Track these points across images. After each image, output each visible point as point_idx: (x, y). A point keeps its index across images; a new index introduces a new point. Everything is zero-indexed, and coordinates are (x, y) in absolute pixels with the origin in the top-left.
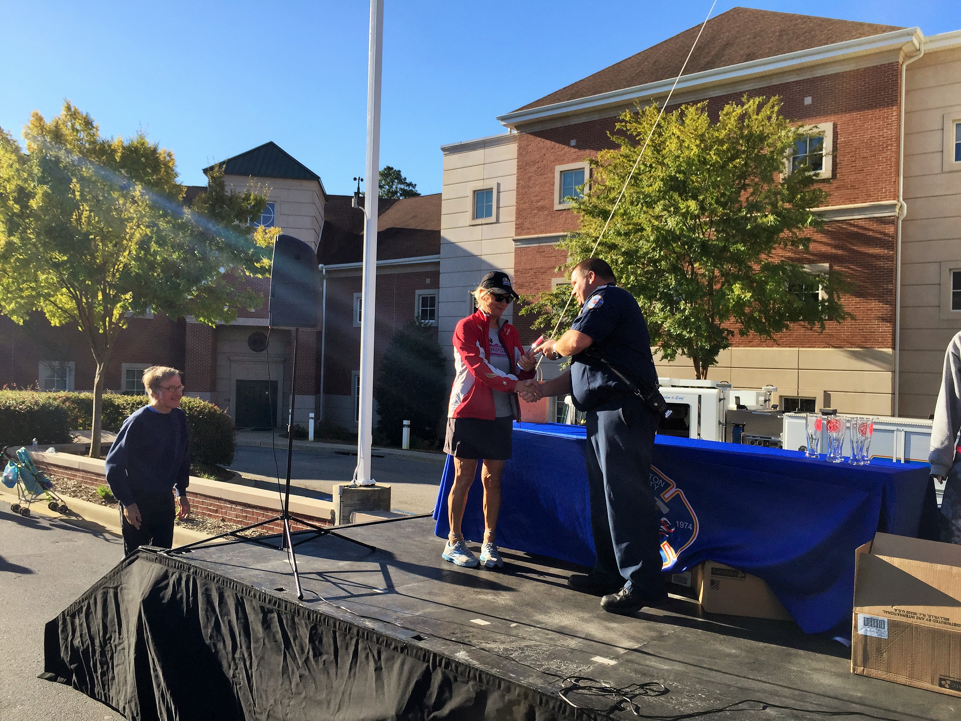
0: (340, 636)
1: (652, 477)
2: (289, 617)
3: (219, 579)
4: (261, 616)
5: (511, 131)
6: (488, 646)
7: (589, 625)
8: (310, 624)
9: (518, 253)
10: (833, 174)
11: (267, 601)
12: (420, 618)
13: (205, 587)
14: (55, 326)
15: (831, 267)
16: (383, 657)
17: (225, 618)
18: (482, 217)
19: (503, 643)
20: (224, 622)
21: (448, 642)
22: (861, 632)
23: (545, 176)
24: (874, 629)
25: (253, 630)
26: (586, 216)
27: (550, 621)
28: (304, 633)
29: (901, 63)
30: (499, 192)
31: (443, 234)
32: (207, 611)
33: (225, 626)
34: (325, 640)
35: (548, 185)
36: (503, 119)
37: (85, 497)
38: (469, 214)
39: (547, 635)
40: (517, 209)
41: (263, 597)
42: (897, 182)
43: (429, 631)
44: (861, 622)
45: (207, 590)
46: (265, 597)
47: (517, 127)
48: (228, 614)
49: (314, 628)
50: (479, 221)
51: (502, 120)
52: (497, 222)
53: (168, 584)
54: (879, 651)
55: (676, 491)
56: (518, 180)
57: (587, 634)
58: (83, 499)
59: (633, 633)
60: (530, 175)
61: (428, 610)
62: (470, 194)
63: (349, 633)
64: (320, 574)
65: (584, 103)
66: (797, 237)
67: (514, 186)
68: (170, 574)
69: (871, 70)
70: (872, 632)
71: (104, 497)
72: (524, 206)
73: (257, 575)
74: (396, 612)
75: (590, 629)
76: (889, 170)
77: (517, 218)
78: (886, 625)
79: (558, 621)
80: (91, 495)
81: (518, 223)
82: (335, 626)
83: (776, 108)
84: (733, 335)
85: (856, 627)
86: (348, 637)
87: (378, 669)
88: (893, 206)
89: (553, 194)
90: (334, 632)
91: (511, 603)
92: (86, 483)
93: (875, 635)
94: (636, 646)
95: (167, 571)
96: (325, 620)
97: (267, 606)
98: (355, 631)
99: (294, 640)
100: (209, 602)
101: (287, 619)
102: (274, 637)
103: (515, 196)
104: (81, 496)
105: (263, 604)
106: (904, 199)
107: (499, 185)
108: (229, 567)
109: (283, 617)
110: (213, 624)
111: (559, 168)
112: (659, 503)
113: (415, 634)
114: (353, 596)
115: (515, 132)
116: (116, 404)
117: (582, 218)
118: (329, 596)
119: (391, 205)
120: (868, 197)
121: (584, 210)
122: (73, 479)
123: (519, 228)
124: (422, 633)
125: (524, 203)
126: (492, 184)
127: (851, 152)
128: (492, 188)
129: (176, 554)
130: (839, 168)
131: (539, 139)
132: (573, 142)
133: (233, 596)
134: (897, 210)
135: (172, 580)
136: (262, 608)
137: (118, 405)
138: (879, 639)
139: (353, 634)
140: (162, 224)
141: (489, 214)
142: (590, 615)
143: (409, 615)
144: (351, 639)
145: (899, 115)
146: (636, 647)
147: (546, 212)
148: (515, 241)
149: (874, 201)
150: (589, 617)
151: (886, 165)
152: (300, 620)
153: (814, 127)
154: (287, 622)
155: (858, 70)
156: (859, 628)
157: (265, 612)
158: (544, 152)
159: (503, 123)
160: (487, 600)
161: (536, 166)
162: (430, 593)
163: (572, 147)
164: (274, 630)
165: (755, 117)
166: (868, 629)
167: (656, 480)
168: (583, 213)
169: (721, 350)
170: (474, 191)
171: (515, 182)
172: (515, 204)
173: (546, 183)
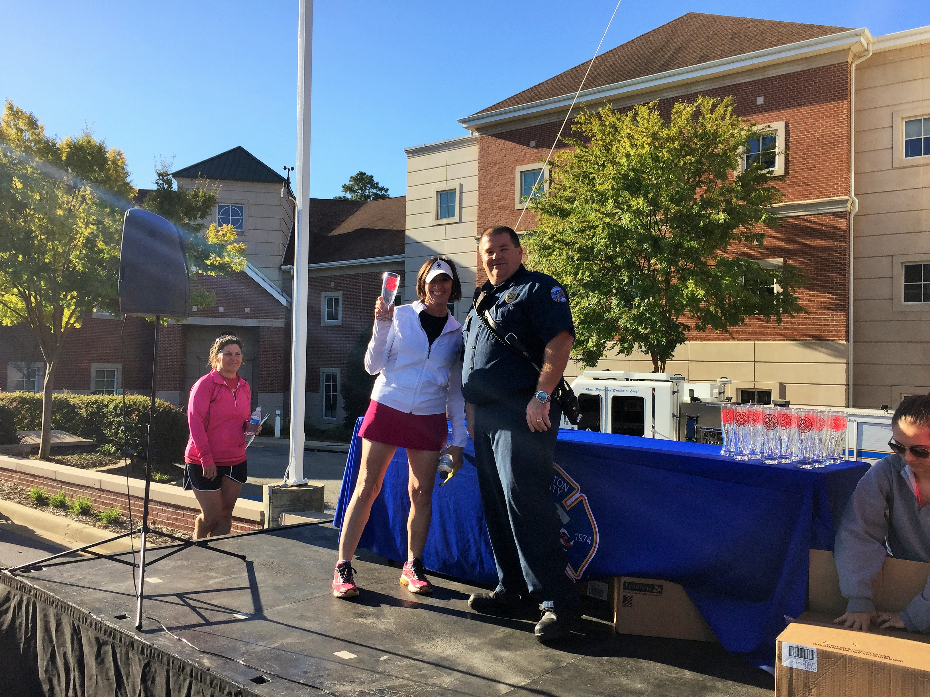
0: (173, 676)
1: (557, 480)
2: (124, 651)
3: (58, 603)
4: (95, 648)
5: (472, 134)
6: (342, 688)
7: (476, 654)
8: (144, 660)
10: (785, 171)
11: (103, 632)
12: (273, 651)
13: (44, 612)
14: (7, 326)
15: (785, 261)
17: (62, 649)
18: (445, 217)
19: (362, 683)
20: (59, 654)
21: (294, 685)
22: (786, 663)
23: (506, 176)
24: (801, 660)
25: (88, 665)
26: (543, 214)
27: (430, 650)
28: (137, 671)
29: (850, 62)
30: (461, 193)
31: (407, 233)
32: (44, 640)
33: (61, 659)
34: (158, 680)
35: (509, 185)
36: (464, 121)
37: (17, 500)
38: (433, 215)
39: (420, 670)
40: (479, 209)
41: (98, 627)
42: (848, 178)
43: (277, 669)
44: (785, 652)
45: (46, 616)
46: (101, 626)
47: (478, 130)
48: (64, 645)
49: (147, 665)
50: (442, 221)
51: (463, 123)
52: (460, 222)
53: (8, 608)
54: (807, 687)
55: (581, 496)
56: (480, 180)
57: (470, 667)
58: (15, 502)
59: (524, 664)
60: (490, 176)
61: (289, 640)
62: (434, 195)
63: (182, 673)
64: (180, 596)
65: (543, 105)
66: (751, 233)
67: (476, 187)
68: (13, 596)
69: (821, 70)
70: (799, 664)
71: (37, 499)
72: (484, 206)
73: (103, 598)
74: (247, 643)
75: (475, 660)
76: (839, 166)
77: (479, 218)
78: (815, 656)
79: (440, 651)
80: (25, 498)
81: (480, 222)
82: (168, 664)
83: (730, 108)
84: (689, 330)
85: (780, 658)
86: (181, 678)
88: (845, 202)
89: (513, 193)
90: (168, 672)
91: (392, 627)
92: (23, 484)
93: (802, 667)
94: (523, 682)
95: (9, 592)
96: (158, 655)
97: (103, 638)
98: (188, 670)
99: (127, 679)
100: (47, 629)
101: (121, 654)
102: (107, 674)
103: (477, 197)
104: (14, 499)
105: (99, 635)
106: (855, 195)
107: (461, 185)
108: (75, 588)
109: (118, 650)
110: (49, 657)
111: (519, 169)
112: (560, 511)
113: (256, 675)
114: (208, 623)
115: (476, 134)
116: (72, 403)
117: (539, 217)
118: (176, 625)
119: (360, 207)
120: (821, 193)
121: (541, 209)
122: (11, 481)
124: (266, 673)
125: (486, 203)
126: (454, 185)
127: (804, 150)
128: (455, 189)
129: (21, 573)
130: (792, 165)
131: (499, 141)
132: (533, 143)
133: (70, 624)
134: (849, 205)
135: (13, 603)
136: (97, 639)
137: (74, 404)
138: (807, 673)
139: (186, 674)
140: (107, 221)
141: (453, 215)
142: (481, 641)
143: (262, 648)
144: (185, 679)
145: (849, 114)
146: (523, 684)
147: (507, 212)
149: (827, 197)
150: (479, 644)
151: (837, 162)
152: (133, 654)
153: (766, 127)
154: (121, 658)
155: (809, 70)
156: (784, 659)
157: (100, 644)
158: (504, 153)
159: (464, 126)
160: (365, 625)
161: (497, 167)
162: (301, 618)
163: (532, 148)
164: (107, 666)
165: (709, 115)
166: (794, 660)
167: (560, 483)
168: (541, 212)
169: (678, 345)
170: (438, 192)
171: (477, 183)
172: (477, 204)
173: (506, 183)
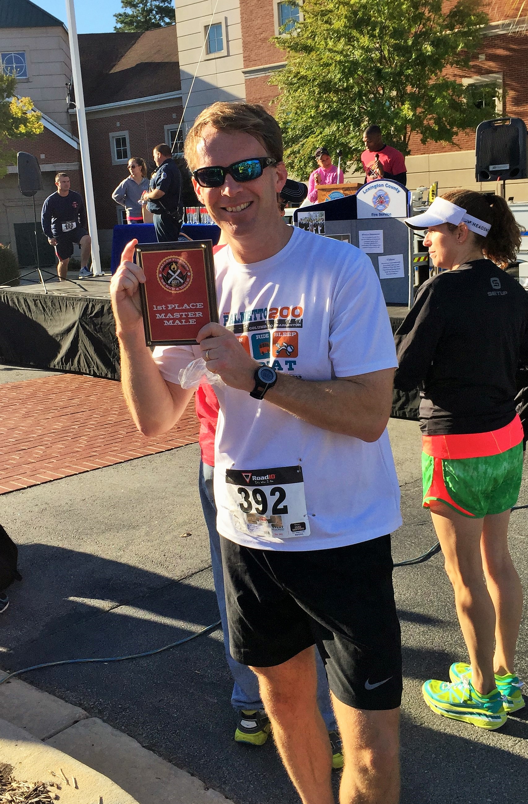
0: (61, 301)
9: (249, 84)
16: (74, 304)
18: (215, 51)
23: (265, 8)
28: (49, 304)
30: (227, 26)
31: (183, 67)
34: (56, 304)
35: (268, 17)
38: (203, 49)
40: (244, 42)
49: (52, 301)
50: (212, 56)
52: (228, 55)
56: (242, 14)
60: (251, 8)
62: (202, 30)
67: (239, 20)
72: (248, 39)
77: (244, 51)
81: (245, 55)
82: (59, 298)
87: (73, 308)
89: (273, 25)
90: (59, 301)
98: (65, 298)
99: (46, 308)
101: (43, 301)
102: (40, 309)
103: (241, 30)
107: (226, 19)
109: (41, 301)
119: (137, 39)
123: (247, 60)
125: (249, 35)
126: (220, 18)
128: (221, 23)
141: (222, 49)
144: (64, 301)
148: (245, 73)
152: (47, 299)
157: (35, 301)
170: (205, 27)
171: (239, 16)
172: (241, 37)
173: (266, 15)
